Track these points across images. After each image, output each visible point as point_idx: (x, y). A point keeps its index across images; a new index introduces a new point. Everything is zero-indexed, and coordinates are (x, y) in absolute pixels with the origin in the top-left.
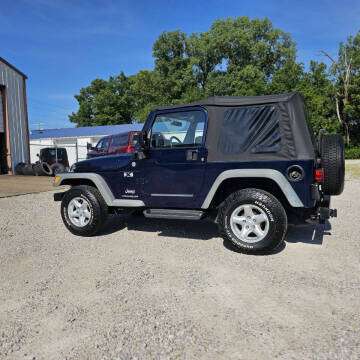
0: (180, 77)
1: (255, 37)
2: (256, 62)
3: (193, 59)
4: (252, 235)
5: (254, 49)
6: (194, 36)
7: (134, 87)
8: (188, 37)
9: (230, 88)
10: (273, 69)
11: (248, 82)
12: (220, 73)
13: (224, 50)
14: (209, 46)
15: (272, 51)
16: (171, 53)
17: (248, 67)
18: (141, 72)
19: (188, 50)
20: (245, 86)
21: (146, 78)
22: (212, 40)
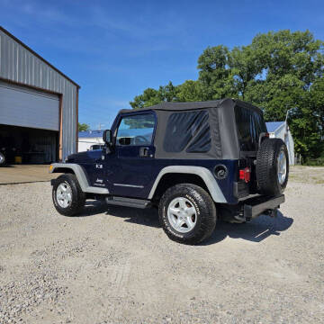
0: (222, 86)
1: (295, 49)
2: (296, 71)
3: (234, 70)
4: (185, 226)
5: (293, 60)
6: (236, 50)
7: (180, 95)
8: (230, 51)
9: (268, 96)
10: (313, 77)
11: (286, 90)
12: (259, 82)
13: (264, 61)
14: (249, 58)
15: (312, 60)
16: (214, 65)
17: (286, 76)
18: (187, 82)
19: (230, 62)
20: (283, 93)
21: (191, 87)
22: (252, 53)
